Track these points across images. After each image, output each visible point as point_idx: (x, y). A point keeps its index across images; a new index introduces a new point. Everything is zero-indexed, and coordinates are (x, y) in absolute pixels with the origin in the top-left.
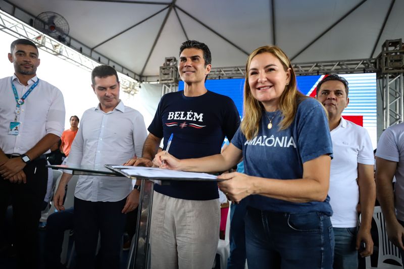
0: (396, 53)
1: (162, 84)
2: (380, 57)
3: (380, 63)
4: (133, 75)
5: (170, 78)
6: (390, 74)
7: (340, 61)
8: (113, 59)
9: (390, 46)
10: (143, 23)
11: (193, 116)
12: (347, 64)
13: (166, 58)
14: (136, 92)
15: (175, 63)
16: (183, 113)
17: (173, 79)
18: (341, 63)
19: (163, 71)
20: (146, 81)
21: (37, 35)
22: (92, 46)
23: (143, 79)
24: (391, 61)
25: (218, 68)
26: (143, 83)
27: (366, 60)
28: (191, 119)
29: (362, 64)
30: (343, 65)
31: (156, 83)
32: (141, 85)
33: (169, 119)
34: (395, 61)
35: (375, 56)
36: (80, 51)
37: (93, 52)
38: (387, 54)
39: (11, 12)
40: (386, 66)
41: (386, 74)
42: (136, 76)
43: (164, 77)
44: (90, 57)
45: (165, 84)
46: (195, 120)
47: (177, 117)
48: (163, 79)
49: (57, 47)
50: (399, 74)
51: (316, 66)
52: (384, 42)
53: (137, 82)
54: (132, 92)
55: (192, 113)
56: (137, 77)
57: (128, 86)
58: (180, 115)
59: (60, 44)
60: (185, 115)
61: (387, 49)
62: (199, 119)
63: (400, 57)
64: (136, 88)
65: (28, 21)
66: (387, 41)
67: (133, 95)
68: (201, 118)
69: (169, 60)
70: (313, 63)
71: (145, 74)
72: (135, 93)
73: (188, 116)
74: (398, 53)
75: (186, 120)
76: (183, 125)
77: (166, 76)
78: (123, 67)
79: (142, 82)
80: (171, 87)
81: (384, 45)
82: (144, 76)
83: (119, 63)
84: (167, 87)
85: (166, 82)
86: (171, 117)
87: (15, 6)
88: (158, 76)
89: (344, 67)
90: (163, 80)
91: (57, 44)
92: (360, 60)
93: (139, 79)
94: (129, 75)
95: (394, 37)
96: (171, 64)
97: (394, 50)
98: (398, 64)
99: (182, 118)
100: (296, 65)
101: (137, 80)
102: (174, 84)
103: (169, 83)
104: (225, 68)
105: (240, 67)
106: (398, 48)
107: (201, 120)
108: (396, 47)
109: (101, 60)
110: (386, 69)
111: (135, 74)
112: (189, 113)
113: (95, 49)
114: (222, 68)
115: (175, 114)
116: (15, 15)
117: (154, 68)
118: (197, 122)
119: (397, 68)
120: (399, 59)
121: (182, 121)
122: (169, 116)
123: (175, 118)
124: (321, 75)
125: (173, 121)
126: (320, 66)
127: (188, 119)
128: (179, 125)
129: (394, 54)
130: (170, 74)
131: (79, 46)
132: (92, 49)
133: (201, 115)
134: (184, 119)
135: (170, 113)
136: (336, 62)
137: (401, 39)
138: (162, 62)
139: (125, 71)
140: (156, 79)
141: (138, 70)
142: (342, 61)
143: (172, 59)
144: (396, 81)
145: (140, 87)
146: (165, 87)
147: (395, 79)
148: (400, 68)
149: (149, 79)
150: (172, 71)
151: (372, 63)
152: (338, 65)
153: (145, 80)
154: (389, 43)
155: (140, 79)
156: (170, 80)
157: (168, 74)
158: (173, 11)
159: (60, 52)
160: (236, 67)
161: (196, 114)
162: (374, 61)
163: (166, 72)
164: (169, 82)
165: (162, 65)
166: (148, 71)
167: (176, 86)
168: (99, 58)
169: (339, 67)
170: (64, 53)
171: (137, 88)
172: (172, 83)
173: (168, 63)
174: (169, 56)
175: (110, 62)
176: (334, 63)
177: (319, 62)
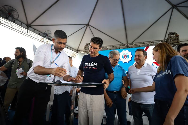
0: (174, 37)
2: (168, 39)
3: (168, 41)
4: (74, 50)
6: (172, 45)
9: (171, 35)
10: (78, 31)
11: (93, 64)
12: (155, 42)
16: (90, 63)
19: (85, 48)
21: (41, 38)
24: (172, 40)
27: (162, 40)
28: (93, 66)
29: (161, 42)
30: (154, 42)
31: (83, 53)
32: (77, 54)
34: (174, 40)
35: (166, 39)
38: (170, 38)
39: (33, 31)
40: (170, 42)
41: (171, 45)
45: (86, 53)
46: (94, 66)
47: (88, 65)
48: (85, 51)
50: (176, 45)
51: (143, 43)
52: (168, 33)
54: (74, 57)
55: (93, 63)
56: (76, 51)
57: (73, 54)
58: (89, 64)
60: (91, 64)
61: (170, 36)
62: (95, 65)
63: (176, 39)
64: (76, 55)
65: (39, 34)
66: (170, 33)
67: (75, 57)
68: (96, 65)
69: (87, 44)
70: (142, 42)
71: (79, 50)
73: (92, 64)
74: (175, 37)
75: (91, 66)
76: (90, 68)
77: (86, 50)
78: (71, 48)
79: (78, 53)
81: (169, 34)
82: (78, 50)
83: (69, 46)
85: (86, 52)
87: (35, 29)
88: (83, 50)
89: (154, 43)
90: (85, 52)
91: (48, 41)
92: (160, 40)
93: (77, 52)
94: (73, 50)
95: (173, 31)
96: (88, 45)
97: (173, 36)
98: (175, 41)
99: (89, 65)
100: (135, 44)
101: (76, 52)
104: (108, 46)
105: (114, 45)
106: (174, 35)
107: (96, 66)
108: (173, 35)
110: (171, 43)
111: (75, 50)
112: (92, 63)
114: (107, 46)
116: (35, 32)
117: (82, 47)
118: (95, 66)
119: (175, 43)
120: (175, 39)
121: (90, 66)
123: (87, 65)
124: (145, 47)
125: (86, 66)
127: (91, 65)
128: (88, 67)
129: (173, 37)
133: (96, 64)
134: (90, 65)
136: (151, 41)
137: (175, 32)
138: (85, 45)
139: (71, 49)
140: (83, 51)
141: (76, 49)
142: (153, 41)
144: (175, 48)
147: (175, 47)
148: (176, 43)
149: (80, 51)
151: (165, 41)
152: (151, 43)
154: (171, 33)
156: (88, 51)
157: (87, 49)
158: (88, 27)
160: (112, 45)
161: (94, 64)
162: (165, 40)
163: (86, 48)
164: (88, 52)
165: (85, 46)
166: (80, 49)
169: (152, 43)
173: (87, 45)
174: (87, 43)
175: (66, 46)
176: (150, 42)
177: (144, 42)
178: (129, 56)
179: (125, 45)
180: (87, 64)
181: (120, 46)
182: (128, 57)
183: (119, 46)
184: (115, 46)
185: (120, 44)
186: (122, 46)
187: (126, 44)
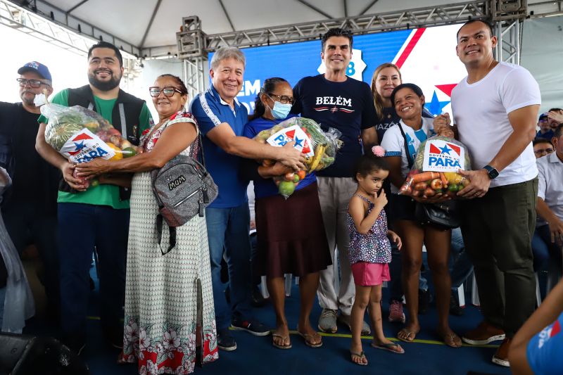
1: (183, 59)
3: (489, 7)
4: (129, 48)
5: (194, 50)
6: (503, 21)
7: (436, 7)
8: (98, 26)
11: (342, 101)
13: (183, 18)
14: (137, 75)
15: (198, 24)
16: (332, 98)
17: (199, 50)
18: (439, 9)
19: (182, 39)
20: (150, 56)
22: (66, 8)
23: (145, 52)
24: (504, 2)
25: (265, 29)
26: (147, 59)
27: (471, 3)
28: (341, 104)
29: (467, 8)
30: (442, 11)
31: (167, 57)
32: (143, 62)
33: (318, 103)
34: (509, 2)
36: (51, 17)
37: (69, 18)
40: (497, 10)
41: (499, 21)
42: (134, 48)
43: (184, 48)
44: (66, 26)
45: (187, 58)
46: (344, 105)
47: (327, 102)
48: (183, 51)
49: (16, 15)
50: (514, 20)
51: (404, 16)
53: (136, 58)
54: (130, 76)
55: (341, 99)
56: (136, 51)
58: (329, 100)
59: (20, 10)
60: (335, 100)
62: (348, 104)
64: (135, 67)
67: (132, 79)
68: (350, 103)
69: (189, 21)
70: (401, 12)
71: (147, 44)
72: (134, 76)
73: (338, 101)
75: (336, 105)
76: (334, 109)
77: (188, 47)
78: (114, 37)
79: (144, 58)
80: (196, 63)
82: (145, 49)
84: (190, 63)
86: (320, 102)
88: (170, 46)
89: (443, 14)
90: (183, 54)
92: (465, 4)
93: (138, 55)
94: (124, 48)
96: (192, 28)
98: (512, 7)
99: (331, 103)
100: (377, 17)
101: (136, 55)
102: (200, 58)
103: (191, 57)
104: (275, 28)
105: (298, 25)
107: (350, 105)
109: (82, 30)
110: (498, 15)
111: (132, 46)
112: (338, 98)
113: (72, 13)
114: (271, 28)
115: (323, 99)
118: (347, 106)
119: (511, 12)
122: (318, 101)
123: (325, 103)
124: (412, 29)
125: (323, 106)
126: (410, 16)
127: (338, 104)
128: (329, 109)
130: (194, 43)
131: (48, 10)
132: (68, 13)
133: (350, 100)
134: (334, 104)
135: (318, 98)
136: (432, 8)
138: (178, 26)
139: (117, 43)
140: (165, 51)
141: (136, 40)
142: (440, 7)
143: (193, 20)
144: (511, 30)
145: (142, 66)
146: (187, 63)
147: (510, 27)
148: (515, 13)
149: (154, 52)
150: (197, 38)
151: (479, 7)
152: (434, 12)
153: (148, 55)
155: (140, 53)
156: (194, 52)
159: (22, 22)
160: (290, 26)
161: (345, 99)
162: (481, 4)
163: (187, 40)
164: (193, 55)
165: (179, 30)
166: (152, 40)
167: (204, 60)
168: (79, 26)
169: (436, 14)
170: (28, 24)
171: (137, 67)
172: (198, 57)
173: (187, 25)
174: (188, 15)
175: (95, 30)
176: (429, 11)
177: (408, 10)
178: (354, 68)
179: (338, 22)
180: (325, 100)
181: (321, 26)
182: (352, 69)
183: (318, 27)
184: (301, 29)
185: (320, 18)
186: (328, 25)
187: (343, 19)
